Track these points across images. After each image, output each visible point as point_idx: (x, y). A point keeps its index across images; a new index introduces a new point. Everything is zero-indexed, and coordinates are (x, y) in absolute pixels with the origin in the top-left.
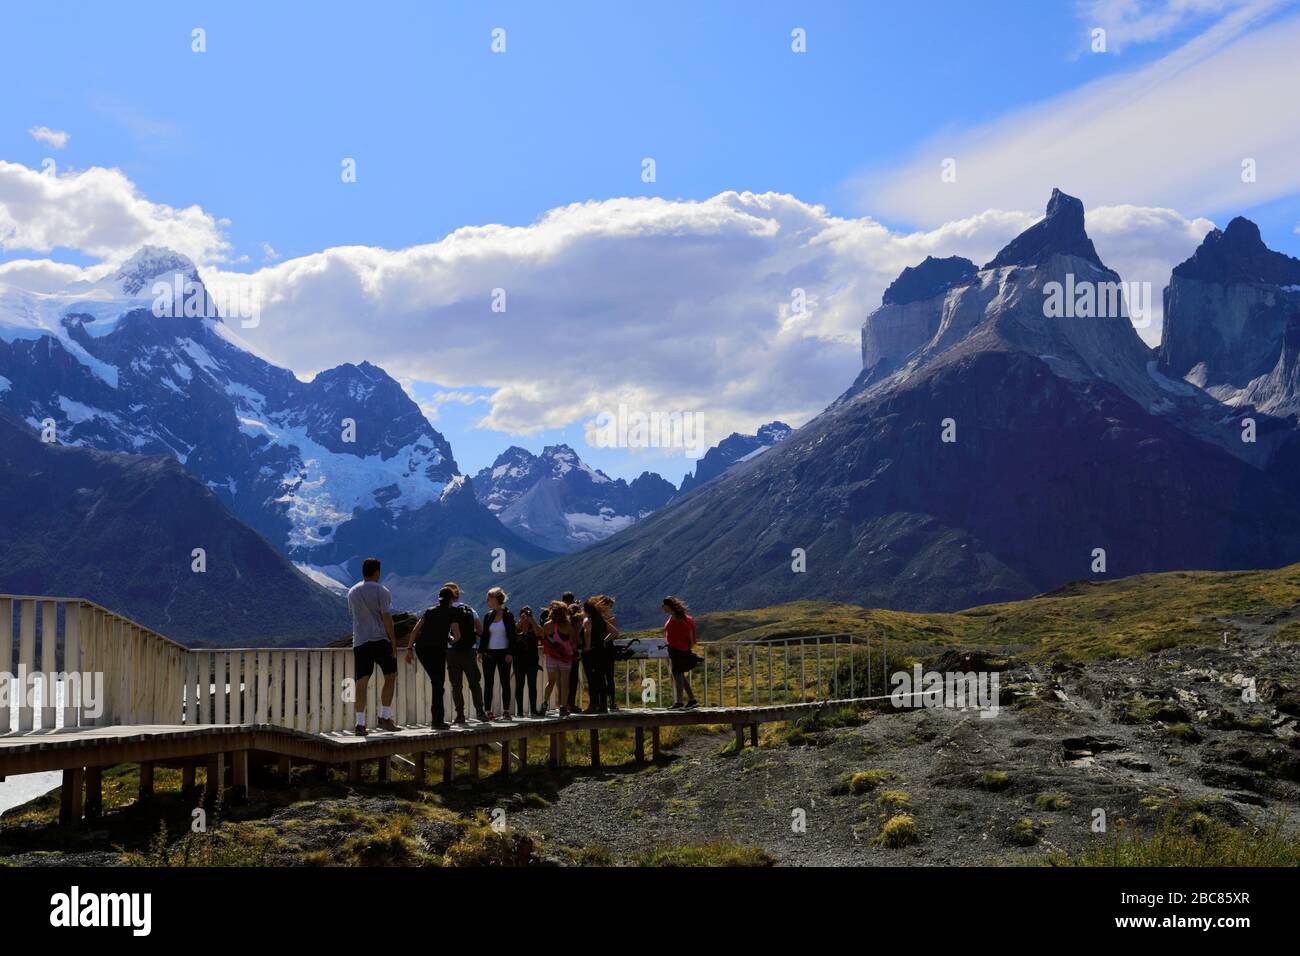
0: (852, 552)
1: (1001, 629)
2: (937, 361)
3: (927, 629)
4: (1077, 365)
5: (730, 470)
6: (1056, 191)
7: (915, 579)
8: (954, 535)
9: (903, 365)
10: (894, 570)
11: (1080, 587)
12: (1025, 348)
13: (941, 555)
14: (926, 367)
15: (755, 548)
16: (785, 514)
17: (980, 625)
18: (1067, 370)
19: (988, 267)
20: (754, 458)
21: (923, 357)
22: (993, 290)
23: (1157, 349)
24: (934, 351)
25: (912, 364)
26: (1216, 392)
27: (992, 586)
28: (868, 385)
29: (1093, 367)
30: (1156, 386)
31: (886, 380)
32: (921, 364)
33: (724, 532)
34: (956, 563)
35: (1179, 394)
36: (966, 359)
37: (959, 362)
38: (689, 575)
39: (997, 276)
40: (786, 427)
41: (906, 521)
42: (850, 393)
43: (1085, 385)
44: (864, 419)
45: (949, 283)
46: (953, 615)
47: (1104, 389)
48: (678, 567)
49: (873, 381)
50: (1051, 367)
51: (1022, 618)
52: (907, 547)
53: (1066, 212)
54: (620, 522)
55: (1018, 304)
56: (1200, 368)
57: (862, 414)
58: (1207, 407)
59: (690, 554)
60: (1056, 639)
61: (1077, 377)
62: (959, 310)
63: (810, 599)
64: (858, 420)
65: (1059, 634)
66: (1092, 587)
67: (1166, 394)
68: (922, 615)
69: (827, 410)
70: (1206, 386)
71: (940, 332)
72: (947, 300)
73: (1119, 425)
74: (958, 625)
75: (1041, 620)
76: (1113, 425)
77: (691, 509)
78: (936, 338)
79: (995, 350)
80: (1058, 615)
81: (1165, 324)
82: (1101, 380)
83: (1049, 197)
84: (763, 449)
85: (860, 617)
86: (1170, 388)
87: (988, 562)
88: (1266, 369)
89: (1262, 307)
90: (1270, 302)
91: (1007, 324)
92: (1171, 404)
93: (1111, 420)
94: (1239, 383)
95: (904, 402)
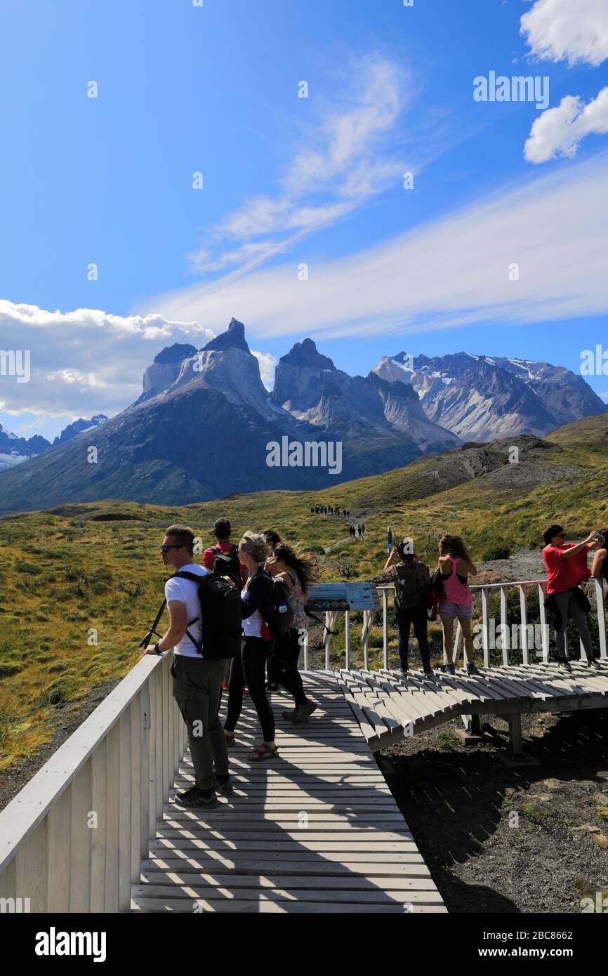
0: (133, 477)
2: (177, 391)
3: (171, 514)
4: (238, 397)
5: (77, 436)
6: (233, 319)
7: (162, 490)
8: (180, 471)
9: (161, 392)
10: (153, 486)
11: (236, 496)
12: (216, 388)
13: (174, 479)
15: (87, 474)
16: (102, 458)
17: (194, 512)
18: (233, 399)
19: (202, 350)
20: (89, 431)
21: (171, 389)
22: (204, 360)
23: (271, 393)
24: (176, 386)
25: (165, 392)
26: (294, 413)
27: (195, 495)
28: (145, 400)
29: (244, 399)
30: (270, 409)
31: (154, 398)
32: (170, 392)
33: (73, 465)
34: (180, 484)
35: (279, 413)
36: (190, 391)
37: (187, 392)
38: (55, 485)
39: (206, 354)
40: (106, 417)
41: (159, 464)
42: (137, 403)
43: (241, 406)
44: (142, 416)
45: (183, 356)
46: (181, 508)
47: (249, 408)
48: (49, 481)
49: (147, 398)
50: (228, 398)
51: (213, 509)
52: (158, 476)
53: (237, 330)
54: (22, 459)
55: (214, 368)
56: (289, 402)
57: (143, 412)
58: (291, 419)
59: (56, 475)
61: (238, 403)
62: (189, 368)
63: (112, 498)
64: (139, 416)
66: (240, 497)
67: (274, 413)
68: (168, 507)
69: (126, 410)
70: (290, 410)
71: (179, 378)
72: (183, 363)
73: (255, 425)
75: (222, 510)
77: (58, 453)
78: (177, 380)
79: (204, 388)
80: (229, 508)
81: (275, 382)
82: (246, 404)
83: (230, 321)
84: (93, 427)
86: (276, 410)
87: (194, 483)
88: (315, 404)
89: (315, 378)
90: (318, 376)
91: (208, 376)
92: (276, 417)
93: (251, 423)
94: (303, 410)
95: (161, 409)
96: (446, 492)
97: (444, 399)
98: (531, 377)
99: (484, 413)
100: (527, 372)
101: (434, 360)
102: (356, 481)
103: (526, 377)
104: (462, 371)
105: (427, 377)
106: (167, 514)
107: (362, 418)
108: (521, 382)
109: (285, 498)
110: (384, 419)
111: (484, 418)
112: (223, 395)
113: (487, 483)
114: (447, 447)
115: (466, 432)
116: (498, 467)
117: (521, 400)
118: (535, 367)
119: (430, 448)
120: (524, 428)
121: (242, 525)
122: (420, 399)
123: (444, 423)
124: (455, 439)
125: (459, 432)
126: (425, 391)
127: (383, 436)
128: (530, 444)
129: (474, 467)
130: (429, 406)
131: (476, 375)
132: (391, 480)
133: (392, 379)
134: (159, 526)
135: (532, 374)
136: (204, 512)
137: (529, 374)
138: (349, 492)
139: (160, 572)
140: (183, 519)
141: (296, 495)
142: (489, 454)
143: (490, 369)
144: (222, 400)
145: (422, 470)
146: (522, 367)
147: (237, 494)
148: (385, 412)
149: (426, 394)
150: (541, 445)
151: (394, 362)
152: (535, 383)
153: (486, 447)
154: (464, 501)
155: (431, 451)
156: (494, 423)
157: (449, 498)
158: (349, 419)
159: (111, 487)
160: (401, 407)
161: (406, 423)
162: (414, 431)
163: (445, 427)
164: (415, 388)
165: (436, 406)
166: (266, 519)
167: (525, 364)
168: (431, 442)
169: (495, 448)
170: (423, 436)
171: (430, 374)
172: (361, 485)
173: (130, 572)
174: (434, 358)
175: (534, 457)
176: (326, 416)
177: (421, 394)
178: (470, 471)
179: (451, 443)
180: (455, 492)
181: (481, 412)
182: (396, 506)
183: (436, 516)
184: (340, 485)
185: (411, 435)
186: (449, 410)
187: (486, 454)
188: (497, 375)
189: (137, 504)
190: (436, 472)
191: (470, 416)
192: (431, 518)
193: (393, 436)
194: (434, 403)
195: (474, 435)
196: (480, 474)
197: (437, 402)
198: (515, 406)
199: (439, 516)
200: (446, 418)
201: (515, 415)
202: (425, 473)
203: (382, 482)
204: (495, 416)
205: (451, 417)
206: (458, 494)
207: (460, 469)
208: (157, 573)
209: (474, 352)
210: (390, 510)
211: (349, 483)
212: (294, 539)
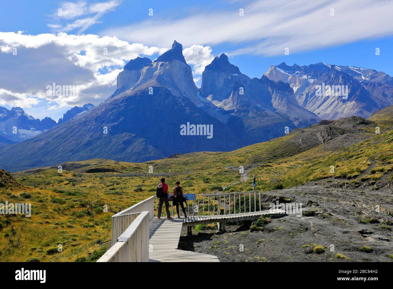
0: (111, 144)
1: (157, 168)
2: (139, 88)
3: (136, 168)
4: (178, 92)
5: (74, 118)
6: (175, 41)
7: (130, 152)
8: (142, 140)
9: (129, 89)
10: (124, 149)
11: (178, 156)
12: (164, 86)
13: (138, 145)
14: (136, 90)
15: (81, 142)
16: (91, 132)
18: (175, 93)
19: (155, 61)
20: (82, 114)
21: (135, 86)
22: (156, 68)
23: (200, 89)
24: (138, 85)
25: (132, 88)
26: (215, 103)
27: (152, 155)
28: (118, 94)
29: (183, 93)
30: (199, 99)
31: (124, 93)
32: (134, 89)
33: (72, 137)
34: (142, 148)
35: (205, 102)
36: (147, 88)
37: (145, 89)
38: (60, 150)
39: (157, 64)
40: (92, 105)
41: (128, 135)
42: (113, 96)
43: (180, 98)
44: (117, 104)
45: (143, 65)
46: (143, 163)
47: (186, 99)
48: (56, 147)
49: (120, 93)
50: (171, 92)
51: (162, 164)
52: (127, 143)
53: (177, 48)
54: (38, 133)
55: (163, 73)
56: (211, 95)
57: (117, 102)
58: (212, 106)
59: (61, 143)
60: (173, 171)
61: (178, 95)
62: (146, 74)
63: (98, 158)
64: (115, 104)
65: (174, 169)
66: (180, 156)
67: (202, 102)
68: (134, 163)
69: (105, 101)
70: (212, 100)
71: (140, 79)
72: (143, 70)
73: (189, 110)
74: (145, 166)
75: (168, 165)
76: (188, 110)
77: (61, 129)
78: (139, 81)
79: (156, 86)
80: (173, 164)
81: (202, 82)
82: (185, 97)
83: (173, 43)
84: (85, 111)
85: (116, 164)
86: (203, 100)
87: (151, 148)
88: (227, 97)
89: (228, 79)
90: (230, 78)
91: (160, 79)
92: (203, 105)
93: (187, 108)
94: (220, 101)
95: (129, 100)
96: (304, 153)
97: (309, 92)
98: (363, 78)
99: (334, 101)
100: (361, 75)
101: (303, 68)
102: (253, 145)
103: (360, 79)
104: (320, 75)
105: (299, 79)
106: (133, 168)
107: (258, 105)
108: (357, 82)
109: (209, 156)
110: (272, 105)
111: (334, 104)
112: (169, 91)
113: (329, 147)
114: (311, 123)
115: (323, 113)
116: (337, 136)
117: (357, 93)
118: (365, 72)
119: (301, 124)
120: (359, 111)
121: (181, 174)
122: (294, 92)
123: (309, 108)
124: (316, 118)
125: (319, 114)
126: (297, 88)
127: (270, 116)
128: (358, 122)
129: (323, 137)
130: (300, 97)
131: (329, 77)
132: (273, 145)
133: (276, 80)
134: (128, 176)
135: (364, 76)
136: (158, 166)
137: (362, 76)
138: (247, 153)
139: (132, 202)
140: (144, 170)
141: (215, 155)
142: (332, 128)
143: (338, 73)
144: (168, 94)
145: (292, 139)
146: (358, 72)
147: (178, 154)
148: (272, 101)
149: (298, 89)
150: (364, 122)
151: (278, 69)
152: (366, 82)
153: (331, 124)
154: (314, 158)
155: (301, 125)
156: (340, 107)
157: (306, 156)
158: (250, 106)
159: (96, 151)
160: (282, 98)
161: (285, 108)
162: (290, 113)
163: (310, 110)
164: (291, 85)
165: (304, 97)
166: (196, 170)
167: (359, 70)
168: (301, 120)
169: (337, 125)
170: (296, 116)
171: (301, 76)
172: (255, 148)
173: (115, 202)
174: (302, 66)
175: (359, 130)
176: (235, 104)
177: (295, 89)
178: (321, 139)
179: (314, 120)
180: (309, 152)
181: (332, 101)
182: (268, 162)
183: (290, 168)
184: (242, 148)
185: (289, 115)
186: (312, 100)
187: (331, 129)
188: (342, 77)
189: (115, 161)
190: (300, 140)
191: (325, 103)
192: (287, 169)
193: (277, 116)
194: (303, 95)
195: (329, 115)
196: (326, 141)
197: (305, 95)
198: (353, 97)
199: (293, 168)
200: (311, 104)
201: (353, 102)
202: (293, 141)
203: (268, 146)
204: (341, 103)
205: (314, 104)
206: (311, 154)
207: (315, 138)
208: (130, 203)
209: (328, 63)
210: (264, 165)
211: (249, 146)
212: (208, 182)
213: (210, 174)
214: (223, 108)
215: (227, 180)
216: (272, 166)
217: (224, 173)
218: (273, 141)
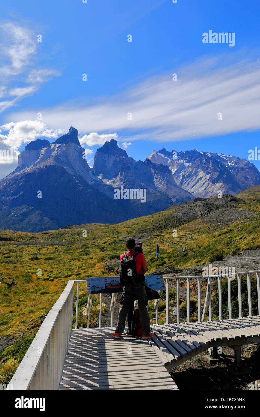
0: (10, 215)
1: (52, 237)
2: (38, 166)
3: (32, 237)
4: (73, 171)
7: (27, 223)
8: (39, 212)
9: (29, 166)
10: (22, 220)
11: (71, 227)
12: (61, 165)
13: (35, 217)
14: (35, 167)
17: (46, 236)
18: (70, 171)
19: (53, 143)
21: (34, 165)
22: (54, 149)
23: (92, 168)
24: (37, 163)
25: (31, 166)
26: (105, 181)
27: (47, 226)
29: (77, 172)
30: (91, 177)
31: (24, 170)
32: (33, 167)
34: (38, 219)
35: (96, 180)
36: (46, 166)
37: (44, 167)
39: (55, 146)
41: (26, 208)
42: (14, 172)
43: (74, 176)
44: (17, 180)
45: (43, 146)
46: (39, 233)
47: (79, 177)
49: (20, 170)
50: (67, 171)
51: (57, 234)
52: (25, 215)
53: (73, 133)
55: (60, 153)
56: (101, 175)
57: (16, 178)
58: (102, 183)
60: (66, 240)
61: (73, 174)
62: (45, 153)
64: (15, 180)
65: (67, 239)
67: (93, 180)
68: (31, 233)
69: (7, 176)
70: (102, 179)
71: (39, 159)
72: (42, 151)
73: (82, 186)
74: (40, 236)
75: (62, 235)
76: (81, 186)
78: (38, 160)
79: (54, 165)
80: (66, 234)
81: (94, 162)
82: (78, 175)
83: (70, 128)
85: (14, 233)
86: (94, 178)
87: (47, 219)
88: (116, 176)
89: (116, 161)
90: (118, 160)
91: (57, 158)
92: (95, 182)
93: (80, 185)
94: (110, 179)
95: (28, 176)
96: (186, 225)
97: (185, 174)
98: (229, 163)
99: (206, 182)
100: (227, 161)
101: (180, 153)
102: (138, 218)
103: (226, 164)
104: (194, 160)
105: (176, 162)
106: (30, 237)
107: (142, 183)
108: (224, 166)
109: (99, 228)
110: (153, 184)
111: (206, 185)
112: (65, 170)
113: (207, 220)
114: (187, 200)
115: (196, 192)
116: (213, 211)
117: (224, 175)
118: (231, 159)
119: (178, 201)
120: (225, 191)
121: (74, 243)
122: (173, 174)
123: (185, 187)
124: (191, 196)
125: (193, 192)
126: (175, 170)
127: (152, 194)
128: (229, 199)
129: (201, 211)
130: (177, 178)
131: (202, 162)
132: (157, 218)
133: (158, 163)
134: (25, 244)
135: (230, 162)
136: (52, 236)
137: (228, 162)
138: (134, 225)
140: (39, 240)
141: (105, 226)
142: (208, 204)
143: (208, 159)
144: (64, 172)
145: (173, 213)
146: (225, 158)
147: (71, 225)
148: (154, 181)
149: (176, 171)
150: (234, 200)
151: (159, 154)
152: (231, 167)
153: (207, 201)
154: (195, 230)
155: (178, 202)
156: (211, 187)
157: (188, 228)
158: (135, 184)
160: (162, 178)
161: (165, 187)
162: (169, 191)
163: (185, 189)
164: (170, 168)
165: (181, 178)
166: (88, 239)
167: (226, 157)
168: (178, 197)
169: (211, 201)
170: (174, 194)
171: (178, 160)
172: (141, 221)
173: (8, 271)
174: (180, 152)
175: (231, 206)
176: (122, 182)
177: (173, 171)
178: (199, 213)
179: (189, 198)
180: (191, 224)
181: (204, 182)
182: (160, 232)
183: (181, 238)
184: (129, 221)
185: (168, 193)
186: (187, 180)
187: (207, 204)
188: (212, 162)
189: (13, 231)
190: (181, 214)
191: (198, 184)
192: (179, 239)
193: (158, 194)
194: (180, 176)
195: (201, 193)
196: (203, 215)
197: (182, 176)
198: (221, 179)
199: (183, 238)
200: (186, 185)
201: (221, 184)
202: (175, 214)
203: (152, 219)
204: (211, 184)
205: (189, 184)
206: (192, 226)
207: (194, 212)
209: (200, 150)
210: (157, 235)
211: (134, 219)
212: (104, 251)
213: (105, 243)
214: (112, 186)
215: (122, 248)
216: (164, 236)
217: (119, 242)
218: (155, 214)
